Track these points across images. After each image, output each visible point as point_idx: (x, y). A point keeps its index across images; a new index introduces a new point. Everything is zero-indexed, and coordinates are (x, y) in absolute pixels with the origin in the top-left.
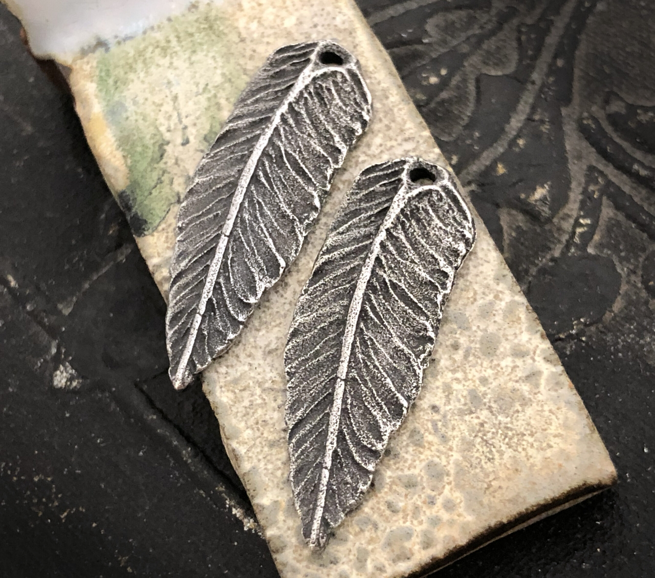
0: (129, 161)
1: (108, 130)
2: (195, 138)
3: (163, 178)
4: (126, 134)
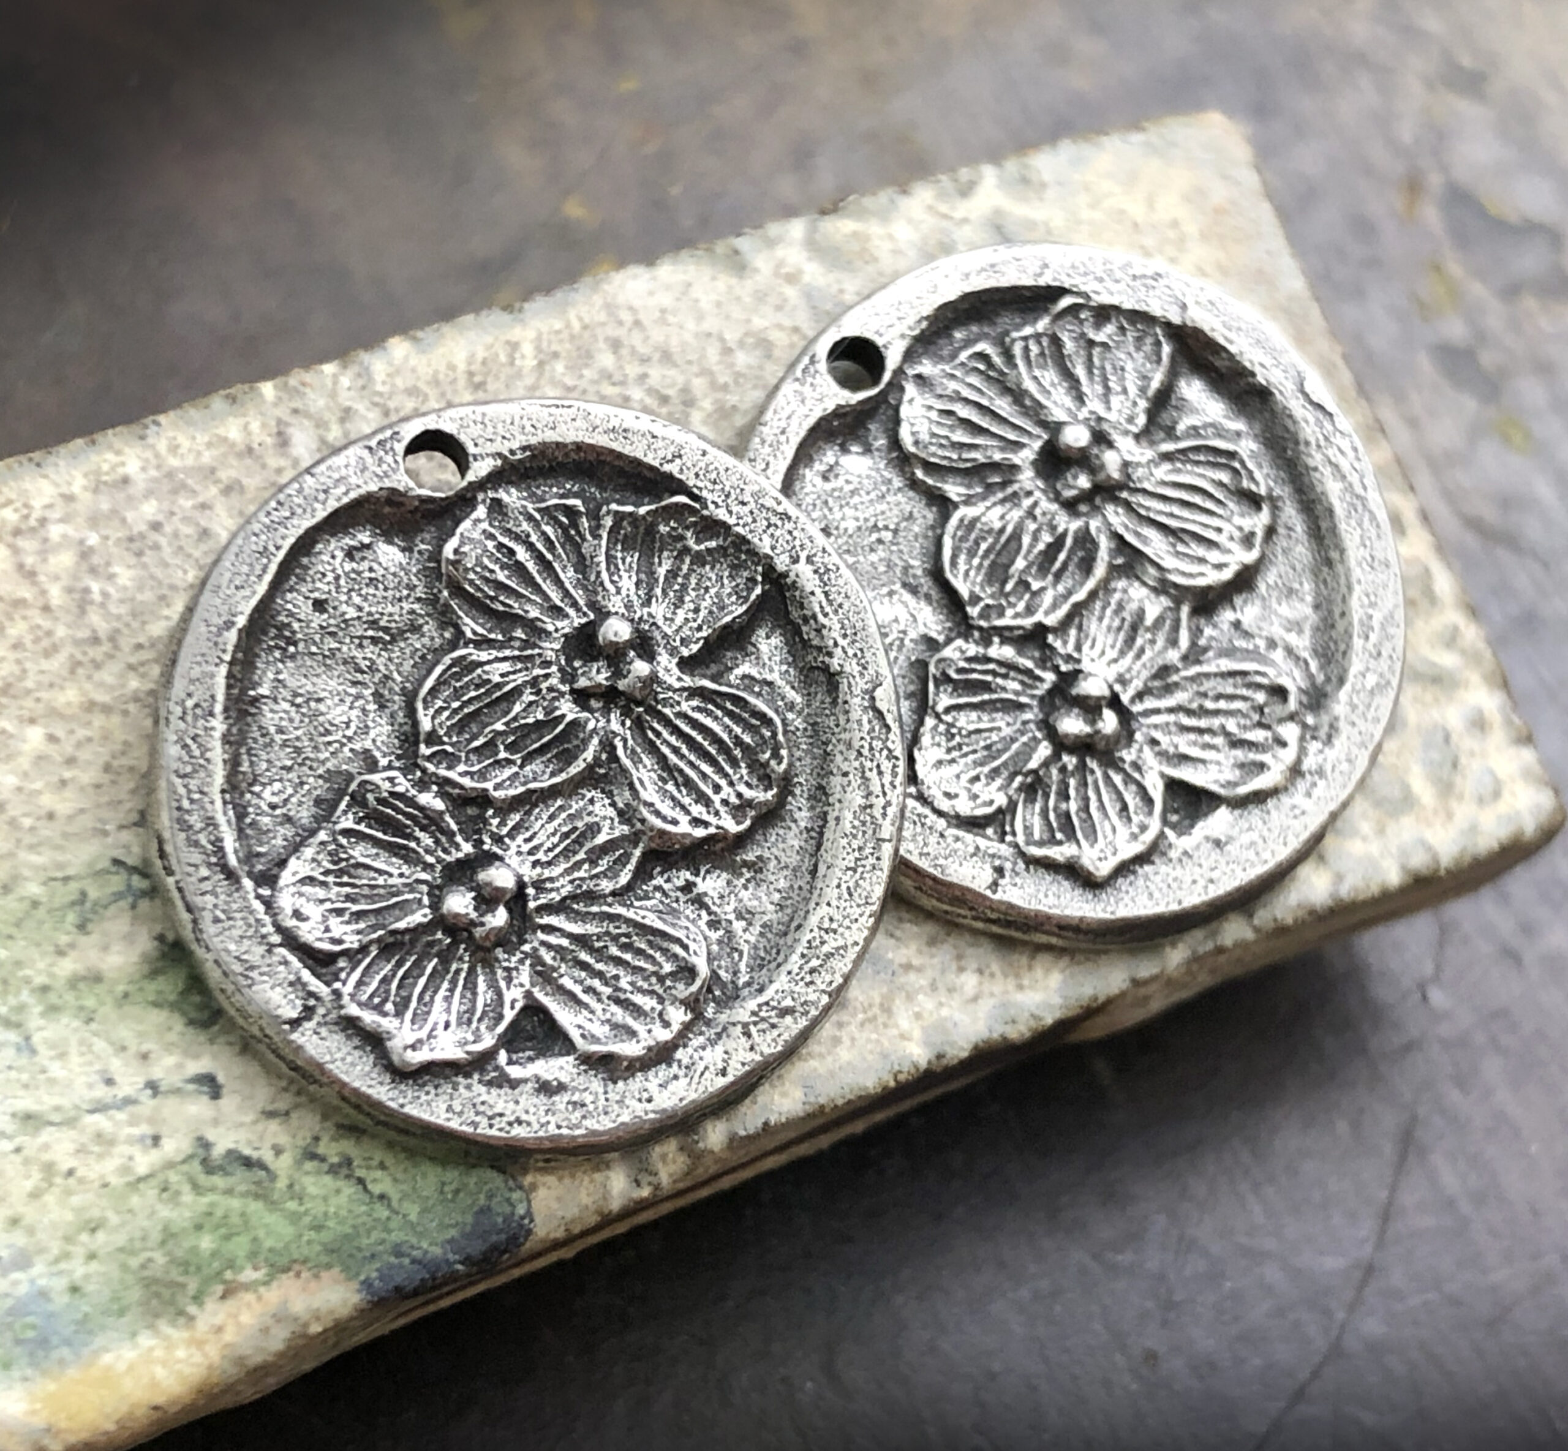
0: (249, 1275)
1: (107, 1358)
2: (196, 1057)
3: (335, 1160)
4: (135, 1294)
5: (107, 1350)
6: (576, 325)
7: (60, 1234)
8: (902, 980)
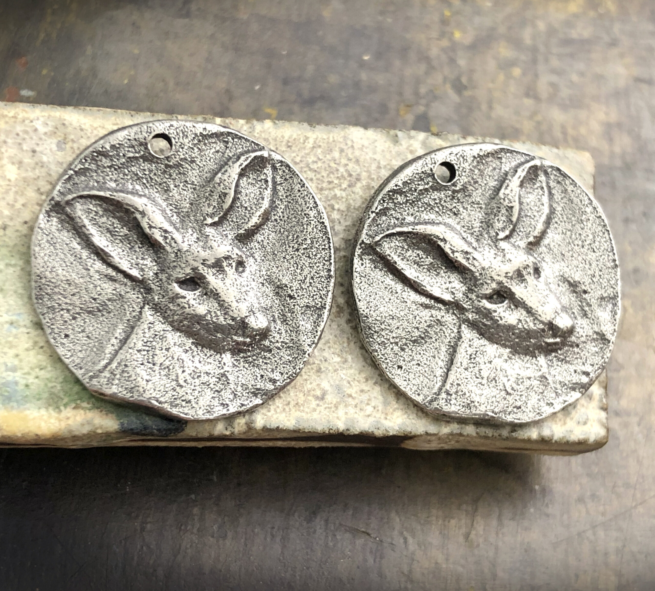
0: (85, 405)
1: (27, 412)
5: (29, 410)
6: (331, 139)
7: (30, 365)
8: (346, 399)
